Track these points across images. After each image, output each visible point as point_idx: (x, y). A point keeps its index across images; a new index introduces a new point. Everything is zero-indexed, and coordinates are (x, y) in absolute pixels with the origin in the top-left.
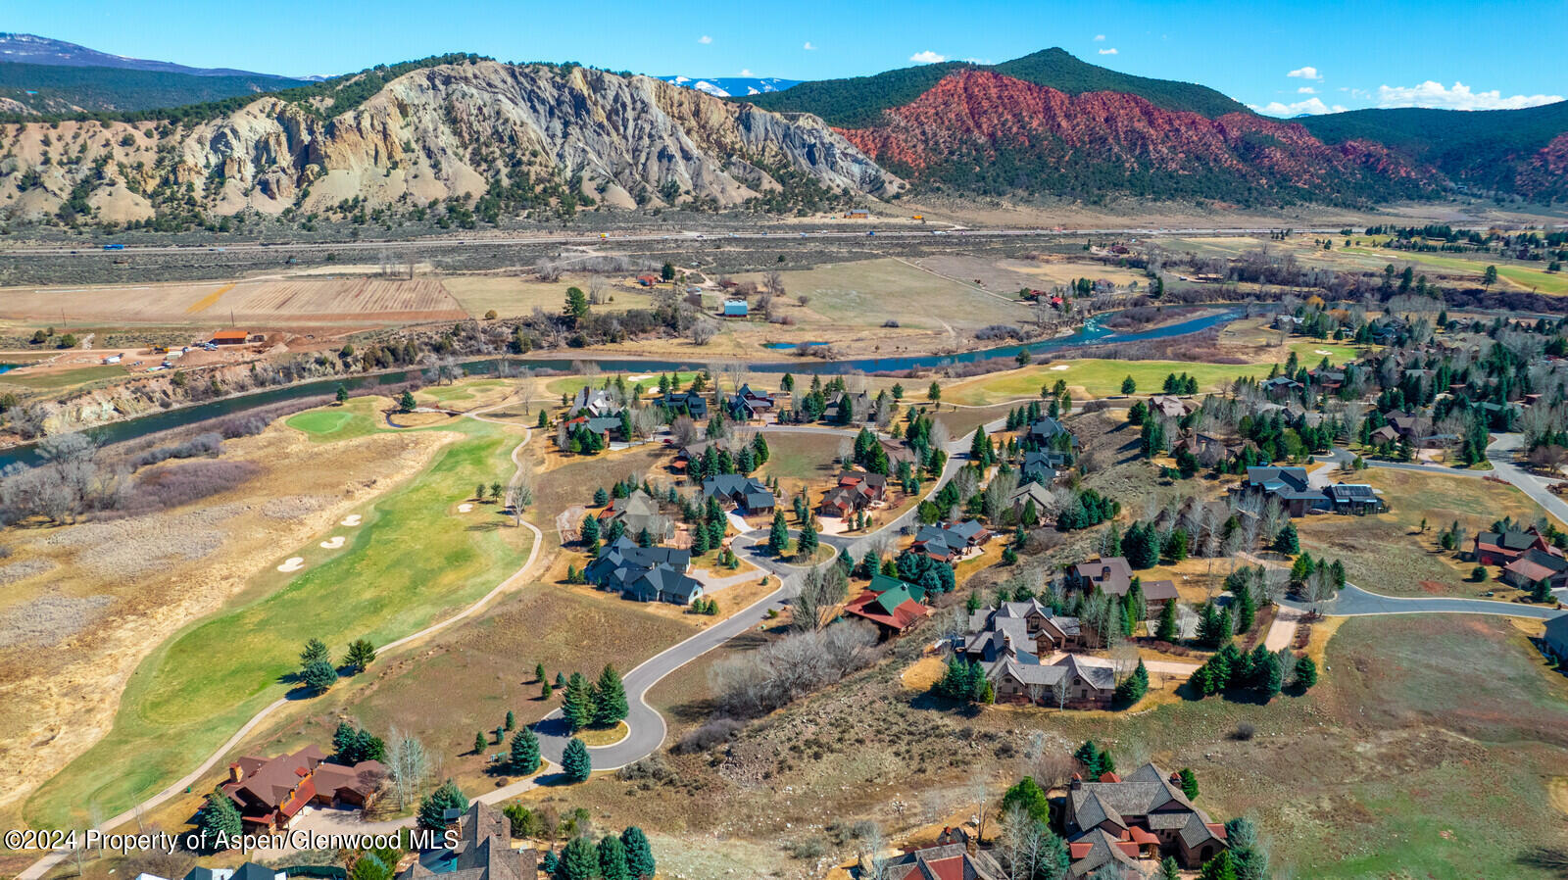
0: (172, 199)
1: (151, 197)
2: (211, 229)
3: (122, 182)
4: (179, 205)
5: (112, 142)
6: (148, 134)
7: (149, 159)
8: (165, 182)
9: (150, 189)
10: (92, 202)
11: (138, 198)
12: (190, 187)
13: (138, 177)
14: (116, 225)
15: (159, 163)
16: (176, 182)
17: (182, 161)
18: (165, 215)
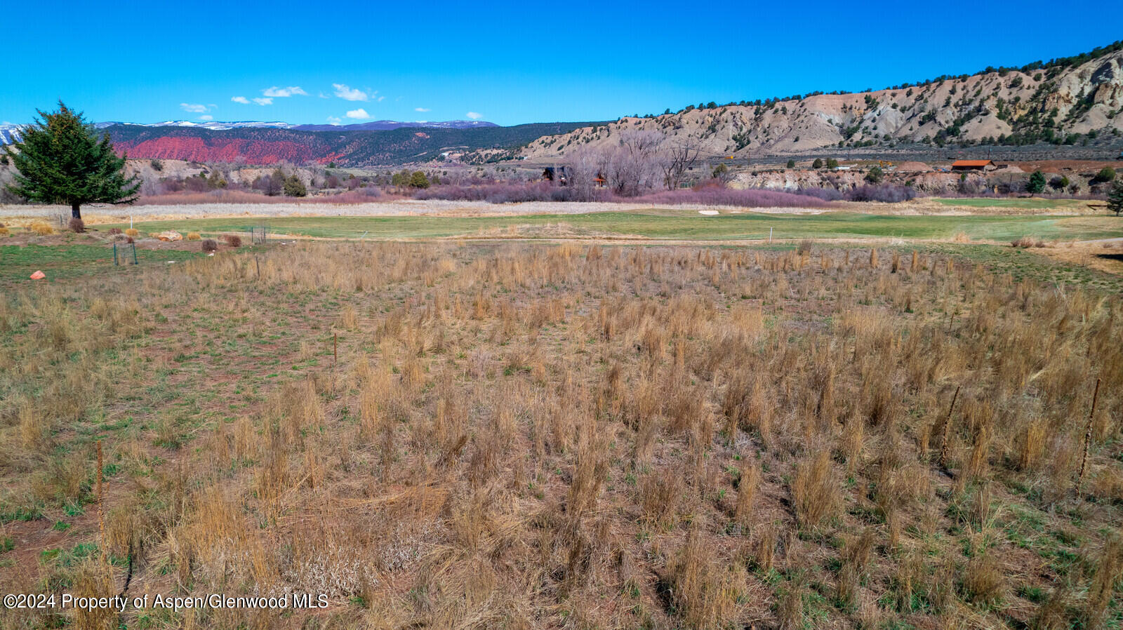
0: (1031, 124)
1: (1015, 124)
2: (1057, 142)
3: (995, 112)
4: (1037, 128)
5: (1002, 86)
6: (1037, 78)
7: (1026, 95)
8: (1033, 111)
9: (1016, 118)
10: (962, 129)
11: (1003, 123)
12: (1055, 112)
13: (1012, 110)
14: (973, 142)
15: (1035, 98)
16: (1043, 111)
17: (1056, 91)
18: (1020, 135)
